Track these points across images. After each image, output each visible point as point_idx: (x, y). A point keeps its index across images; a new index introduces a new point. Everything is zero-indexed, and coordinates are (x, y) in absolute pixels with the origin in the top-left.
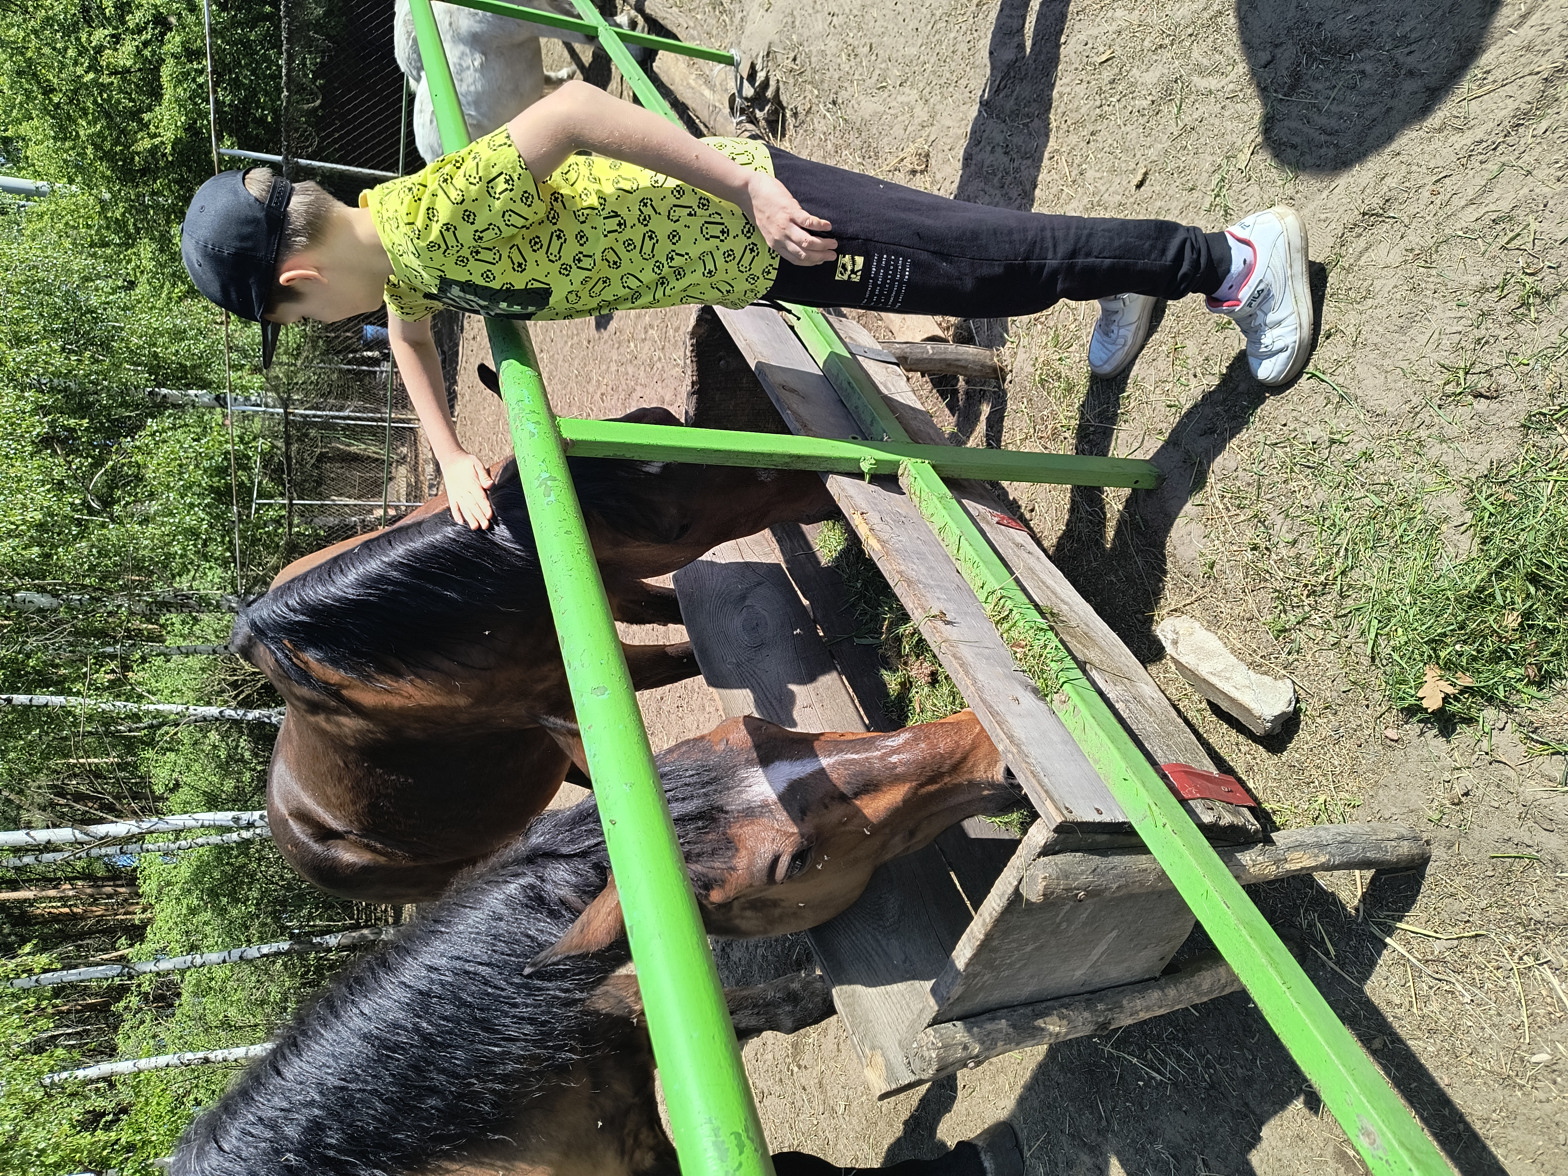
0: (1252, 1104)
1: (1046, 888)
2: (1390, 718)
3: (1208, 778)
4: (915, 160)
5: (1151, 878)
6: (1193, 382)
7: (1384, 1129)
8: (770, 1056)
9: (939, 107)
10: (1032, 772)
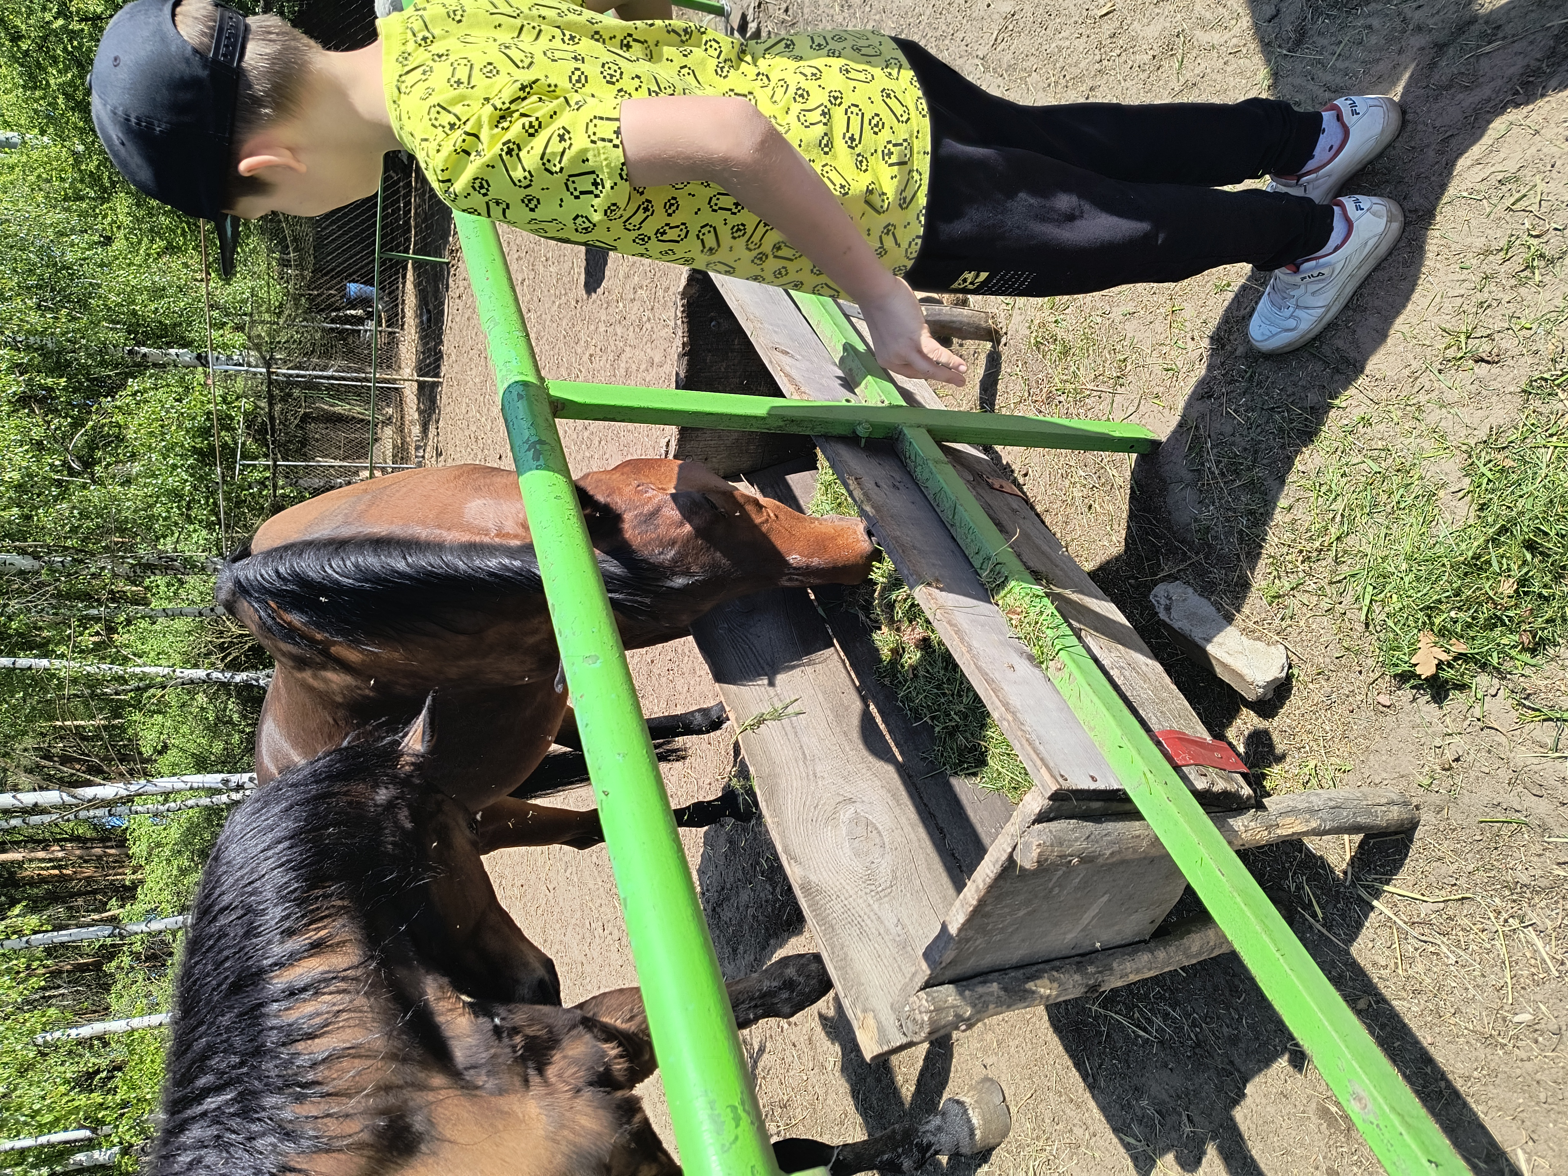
0: (1237, 1061)
1: (1040, 854)
2: (1383, 684)
3: (1201, 744)
5: (1145, 844)
6: (1191, 345)
7: (1376, 1094)
10: (1027, 740)
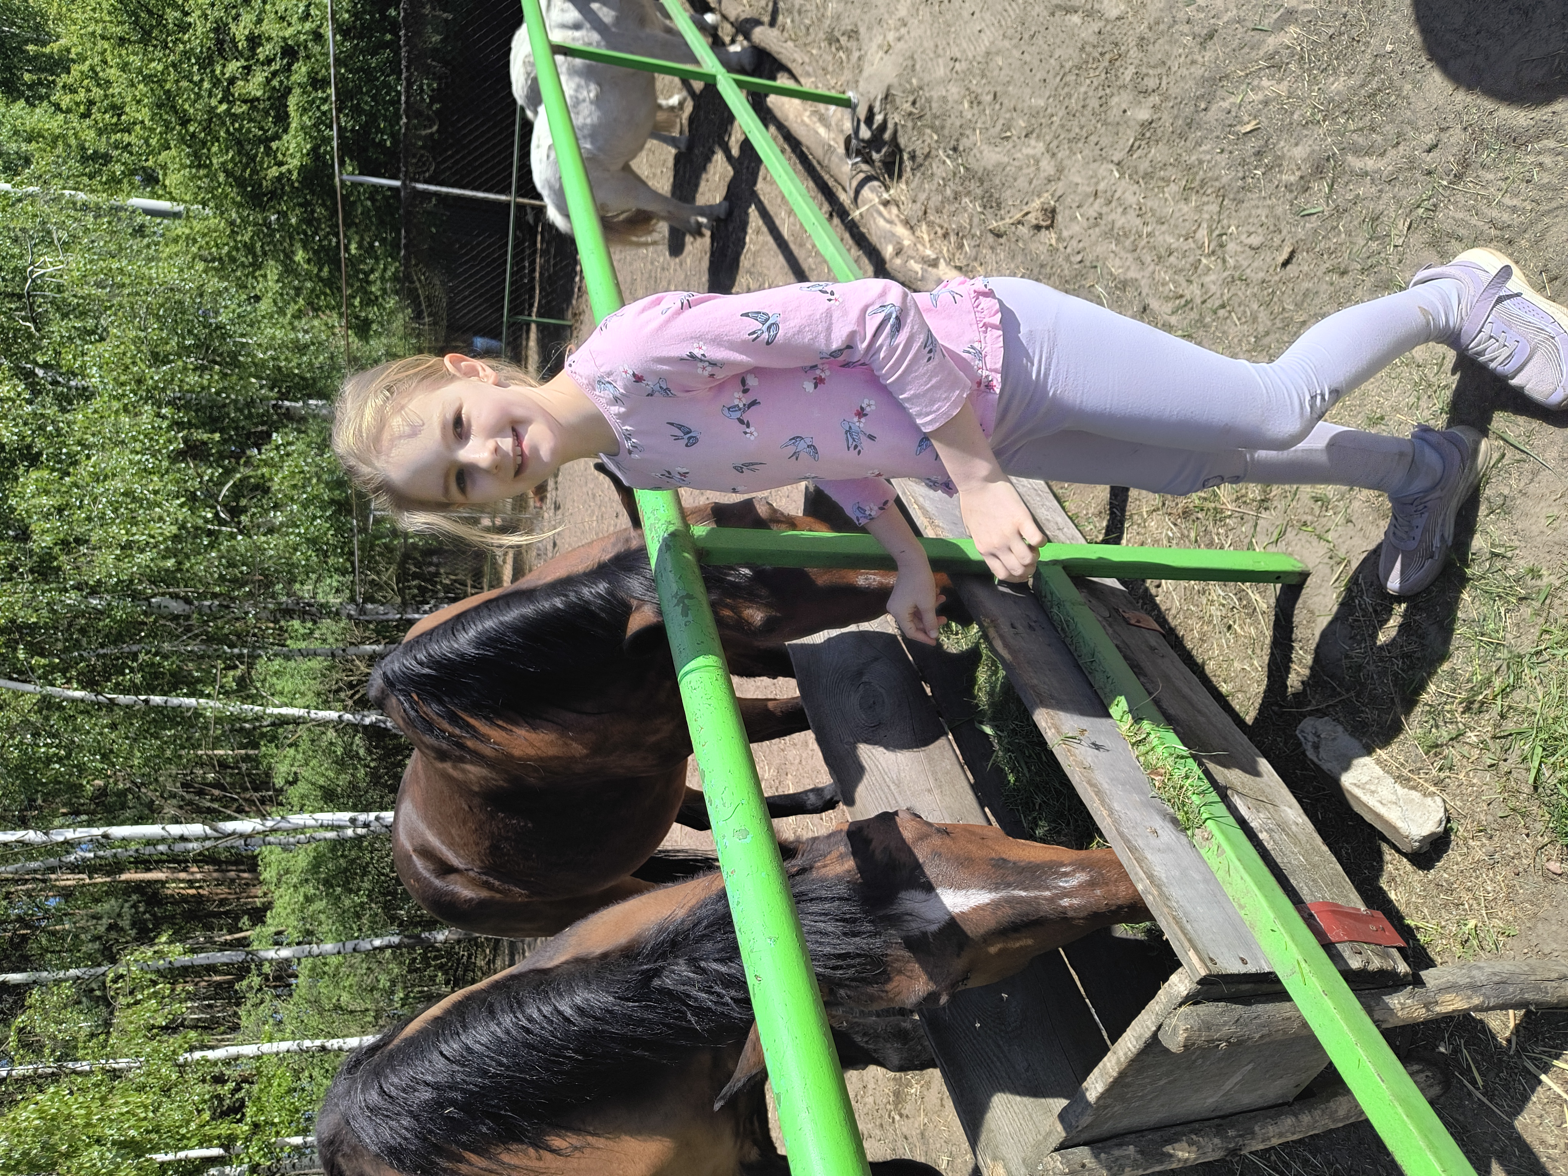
1: (1187, 1039)
2: (1553, 851)
3: (1354, 916)
4: (1040, 215)
5: (1296, 1025)
8: (870, 1100)
9: (1066, 162)
10: (1174, 918)
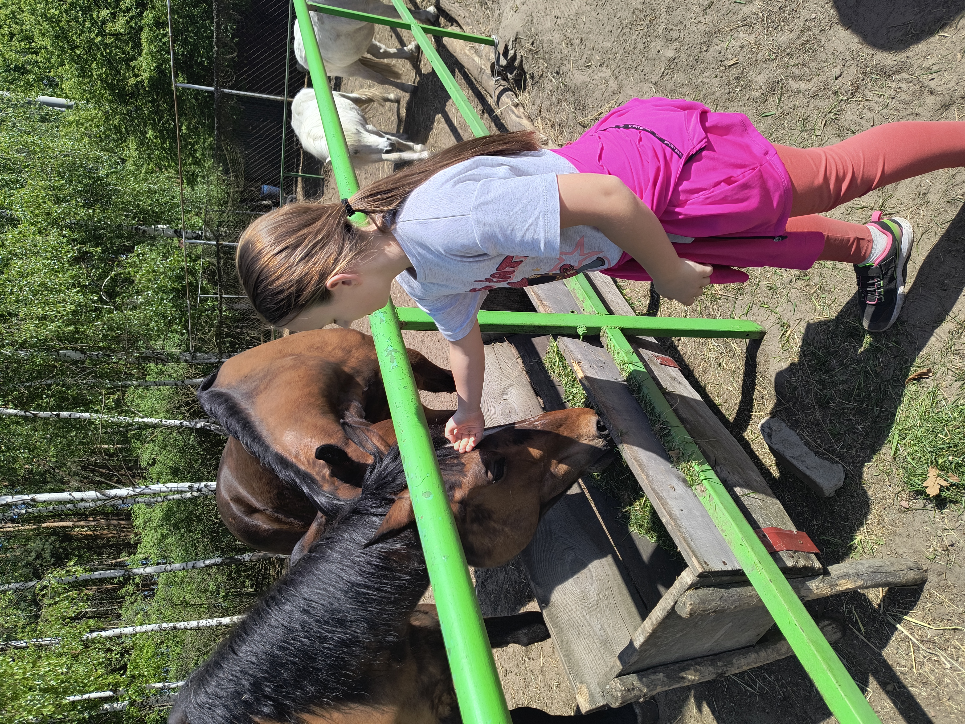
0: (810, 713)
1: (691, 610)
3: (789, 535)
5: (755, 600)
6: (785, 274)
9: (624, 82)
10: (684, 538)
